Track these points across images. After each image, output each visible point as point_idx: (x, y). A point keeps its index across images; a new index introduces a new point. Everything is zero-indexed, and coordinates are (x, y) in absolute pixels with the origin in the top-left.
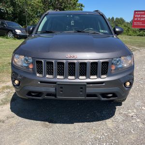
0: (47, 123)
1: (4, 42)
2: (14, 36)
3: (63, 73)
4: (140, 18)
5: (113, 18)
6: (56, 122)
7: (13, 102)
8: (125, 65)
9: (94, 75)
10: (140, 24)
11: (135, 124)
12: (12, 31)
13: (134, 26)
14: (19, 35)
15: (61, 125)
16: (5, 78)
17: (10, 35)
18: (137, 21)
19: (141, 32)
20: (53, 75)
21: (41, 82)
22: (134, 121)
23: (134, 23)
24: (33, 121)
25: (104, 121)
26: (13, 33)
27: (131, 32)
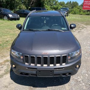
0: (32, 87)
1: (2, 24)
2: (8, 18)
3: (41, 63)
4: (88, 3)
5: (70, 2)
6: (37, 87)
7: (11, 72)
8: (76, 55)
9: (58, 63)
10: (88, 7)
11: (82, 87)
12: (6, 15)
13: (84, 9)
14: (11, 18)
15: (40, 88)
16: (5, 54)
17: (6, 18)
18: (86, 5)
19: (88, 12)
20: (34, 64)
21: (28, 68)
22: (80, 85)
23: (84, 7)
24: (24, 86)
25: (64, 85)
26: (7, 17)
27: (82, 13)
